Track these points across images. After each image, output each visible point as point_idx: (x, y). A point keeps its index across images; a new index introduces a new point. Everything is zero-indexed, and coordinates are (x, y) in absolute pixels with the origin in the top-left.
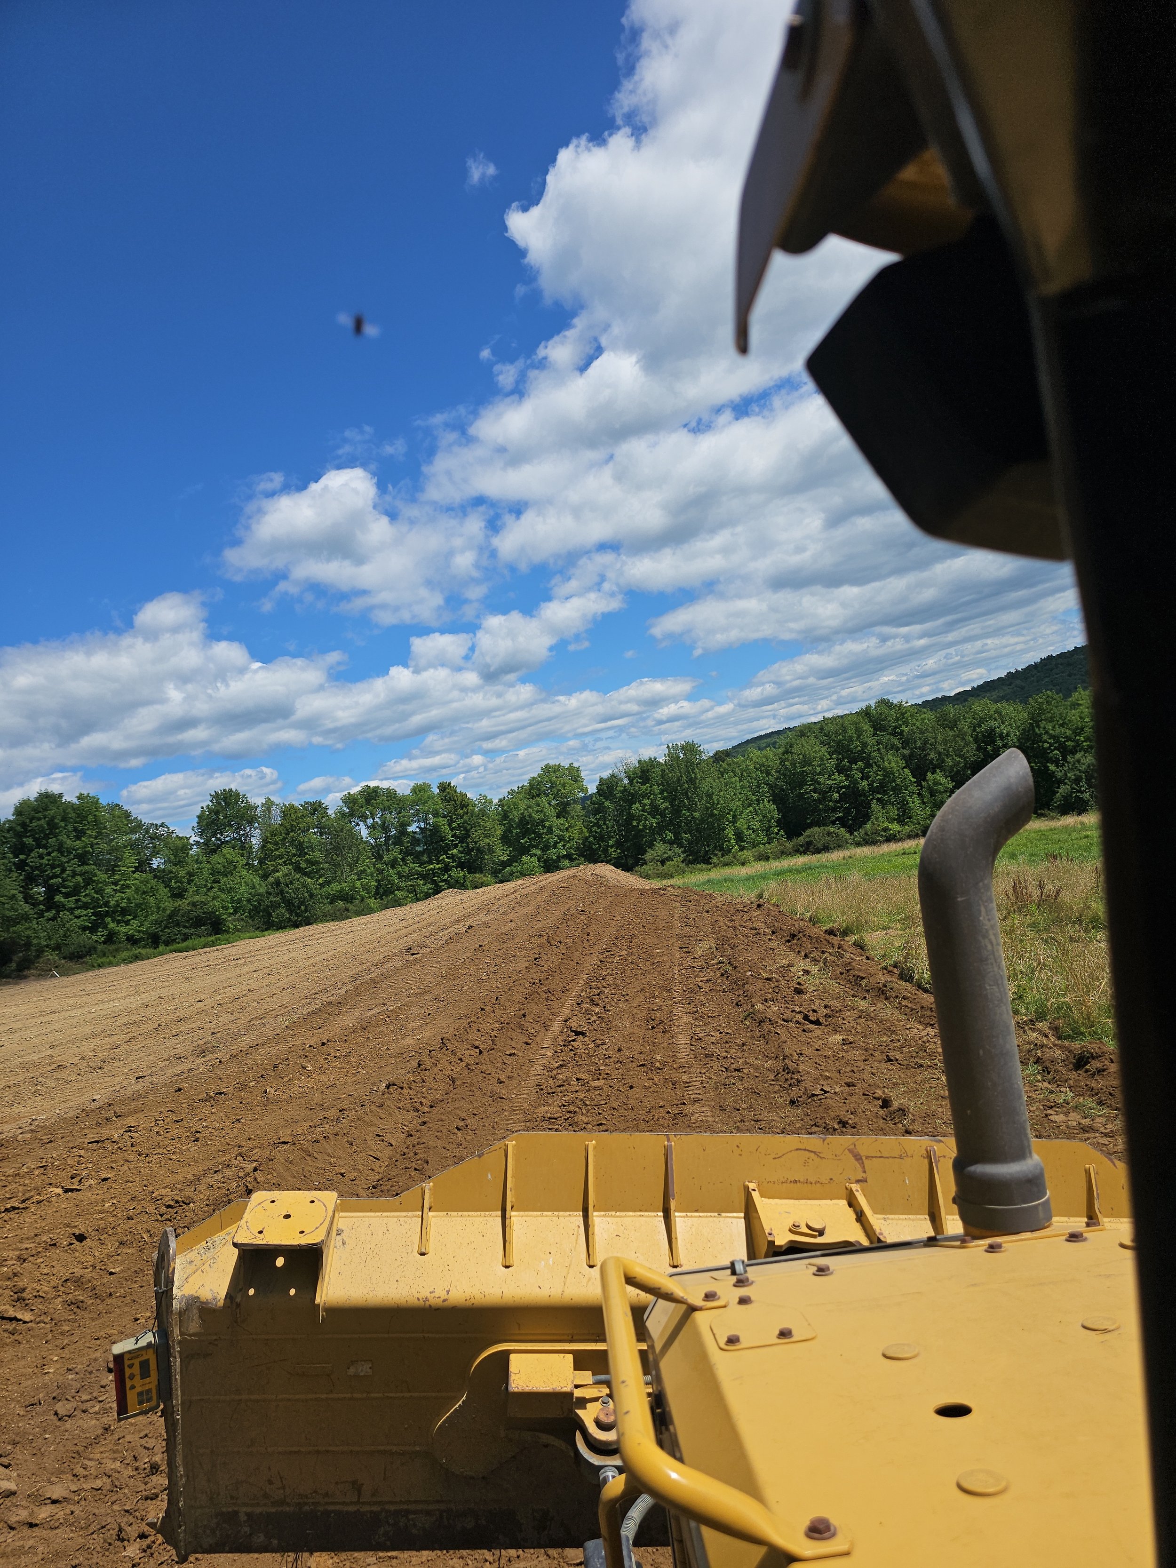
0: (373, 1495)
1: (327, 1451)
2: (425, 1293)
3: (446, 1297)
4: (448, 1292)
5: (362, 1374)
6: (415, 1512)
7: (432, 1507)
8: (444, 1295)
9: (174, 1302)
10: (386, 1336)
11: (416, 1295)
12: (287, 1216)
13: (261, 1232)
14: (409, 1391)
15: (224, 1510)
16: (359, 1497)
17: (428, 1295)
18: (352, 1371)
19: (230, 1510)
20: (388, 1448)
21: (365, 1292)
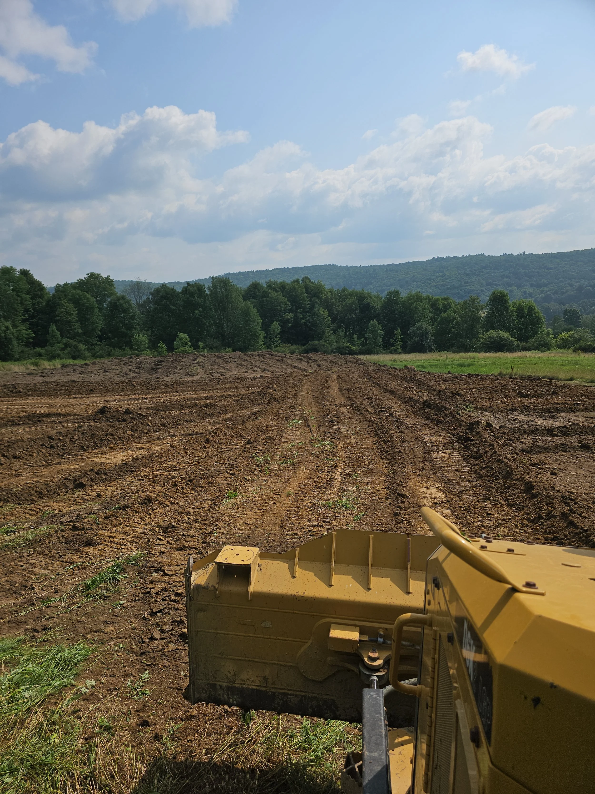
0: (272, 684)
1: (253, 661)
2: (294, 593)
3: (303, 595)
4: (304, 593)
5: (267, 627)
6: (290, 695)
7: (298, 693)
8: (302, 594)
9: (191, 586)
10: (278, 610)
11: (290, 593)
12: (238, 555)
13: (226, 559)
14: (288, 637)
15: (211, 682)
16: (266, 684)
17: (296, 593)
18: (263, 625)
19: (213, 683)
20: (279, 663)
21: (269, 590)
